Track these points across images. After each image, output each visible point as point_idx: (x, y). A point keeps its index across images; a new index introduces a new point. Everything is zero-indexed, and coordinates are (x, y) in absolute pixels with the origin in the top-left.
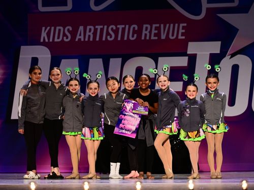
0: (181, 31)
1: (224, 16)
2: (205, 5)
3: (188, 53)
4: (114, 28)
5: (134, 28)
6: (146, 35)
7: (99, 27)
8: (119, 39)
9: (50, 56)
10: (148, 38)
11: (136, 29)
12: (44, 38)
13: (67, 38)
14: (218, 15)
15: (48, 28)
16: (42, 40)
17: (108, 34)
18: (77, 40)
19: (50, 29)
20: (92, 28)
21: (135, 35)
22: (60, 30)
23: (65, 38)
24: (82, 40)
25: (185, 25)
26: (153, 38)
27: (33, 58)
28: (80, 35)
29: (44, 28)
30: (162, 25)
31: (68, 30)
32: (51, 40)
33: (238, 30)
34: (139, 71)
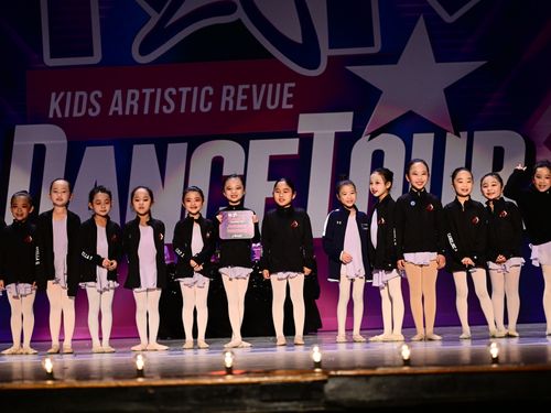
0: (287, 95)
1: (358, 70)
2: (326, 52)
3: (299, 132)
4: (174, 91)
5: (207, 92)
6: (227, 103)
7: (148, 92)
8: (183, 110)
9: (65, 141)
10: (231, 108)
11: (211, 93)
12: (55, 111)
13: (94, 110)
14: (348, 68)
15: (62, 94)
16: (51, 116)
17: (163, 102)
18: (111, 114)
19: (65, 97)
20: (137, 92)
21: (210, 104)
22: (81, 97)
23: (90, 111)
24: (120, 113)
25: (293, 85)
26: (239, 108)
27: (36, 146)
28: (116, 105)
29: (54, 95)
30: (254, 87)
31: (96, 96)
32: (67, 115)
33: (381, 92)
34: (217, 164)
